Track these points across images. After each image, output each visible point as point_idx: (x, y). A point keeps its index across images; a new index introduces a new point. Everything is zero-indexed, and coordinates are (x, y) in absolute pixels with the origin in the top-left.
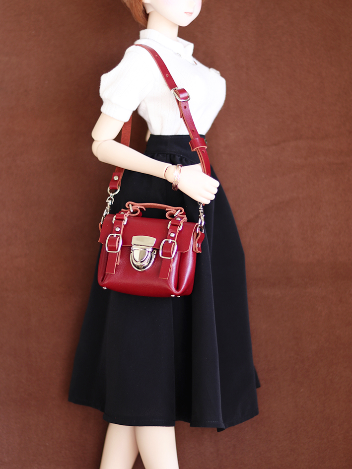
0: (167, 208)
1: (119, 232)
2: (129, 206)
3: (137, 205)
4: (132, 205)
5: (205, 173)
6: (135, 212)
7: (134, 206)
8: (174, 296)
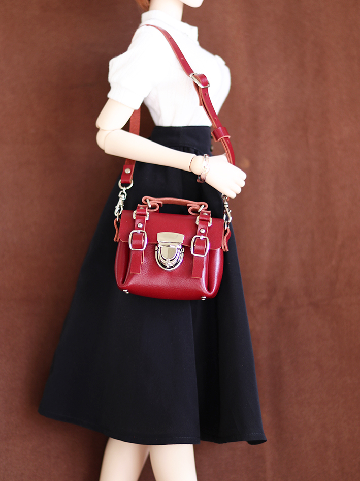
0: (189, 203)
1: (142, 229)
2: (146, 200)
3: (154, 200)
4: (150, 200)
5: (230, 163)
6: (154, 207)
7: (151, 201)
8: (205, 297)
